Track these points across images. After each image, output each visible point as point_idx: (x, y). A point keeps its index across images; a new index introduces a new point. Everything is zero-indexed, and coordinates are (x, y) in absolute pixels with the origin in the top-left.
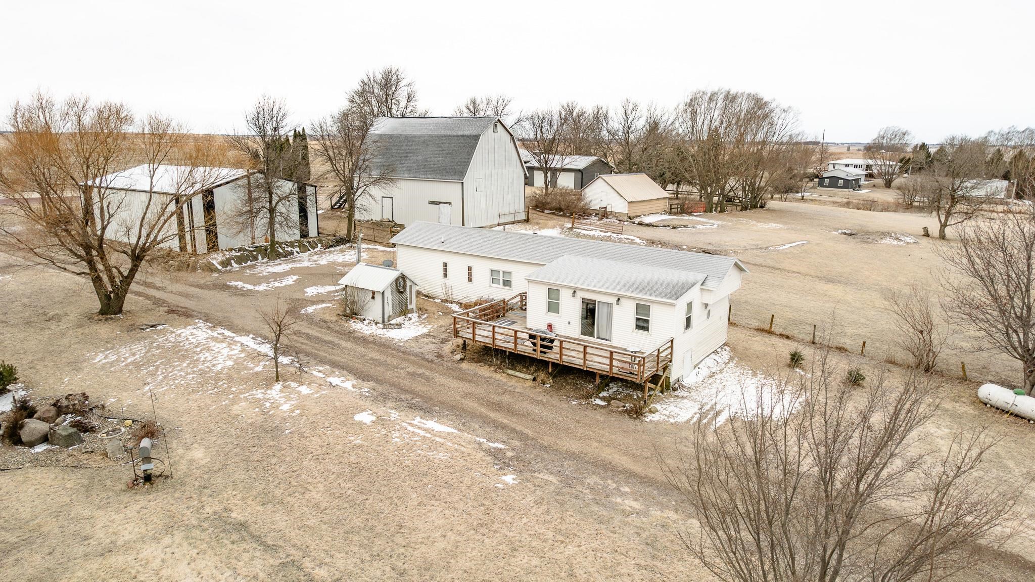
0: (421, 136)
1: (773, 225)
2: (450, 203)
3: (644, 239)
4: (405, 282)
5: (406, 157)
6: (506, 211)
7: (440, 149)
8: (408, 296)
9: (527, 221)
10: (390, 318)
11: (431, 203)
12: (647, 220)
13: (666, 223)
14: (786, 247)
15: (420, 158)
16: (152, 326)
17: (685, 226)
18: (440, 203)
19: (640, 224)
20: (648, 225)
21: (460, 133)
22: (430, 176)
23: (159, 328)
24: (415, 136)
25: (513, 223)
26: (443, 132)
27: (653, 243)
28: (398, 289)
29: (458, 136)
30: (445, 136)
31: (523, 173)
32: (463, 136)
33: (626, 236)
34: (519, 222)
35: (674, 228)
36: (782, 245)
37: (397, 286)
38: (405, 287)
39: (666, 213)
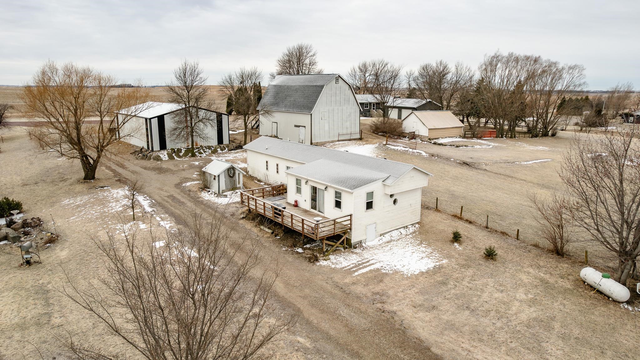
0: (295, 86)
1: (541, 148)
2: (305, 127)
3: (428, 153)
4: (234, 171)
5: (286, 98)
6: (345, 132)
7: (303, 94)
8: (237, 179)
9: (361, 139)
10: (223, 192)
11: (296, 126)
12: (441, 141)
13: (452, 144)
14: (530, 162)
15: (292, 99)
16: (102, 187)
17: (465, 146)
18: (300, 126)
19: (435, 143)
20: (439, 144)
21: (315, 84)
22: (295, 110)
23: (105, 188)
24: (292, 86)
25: (350, 140)
26: (307, 84)
27: (433, 156)
28: (229, 174)
29: (313, 86)
30: (307, 86)
31: (359, 110)
32: (316, 86)
33: (418, 151)
34: (355, 139)
35: (457, 147)
36: (527, 161)
37: (228, 173)
38: (234, 174)
39: (460, 137)
